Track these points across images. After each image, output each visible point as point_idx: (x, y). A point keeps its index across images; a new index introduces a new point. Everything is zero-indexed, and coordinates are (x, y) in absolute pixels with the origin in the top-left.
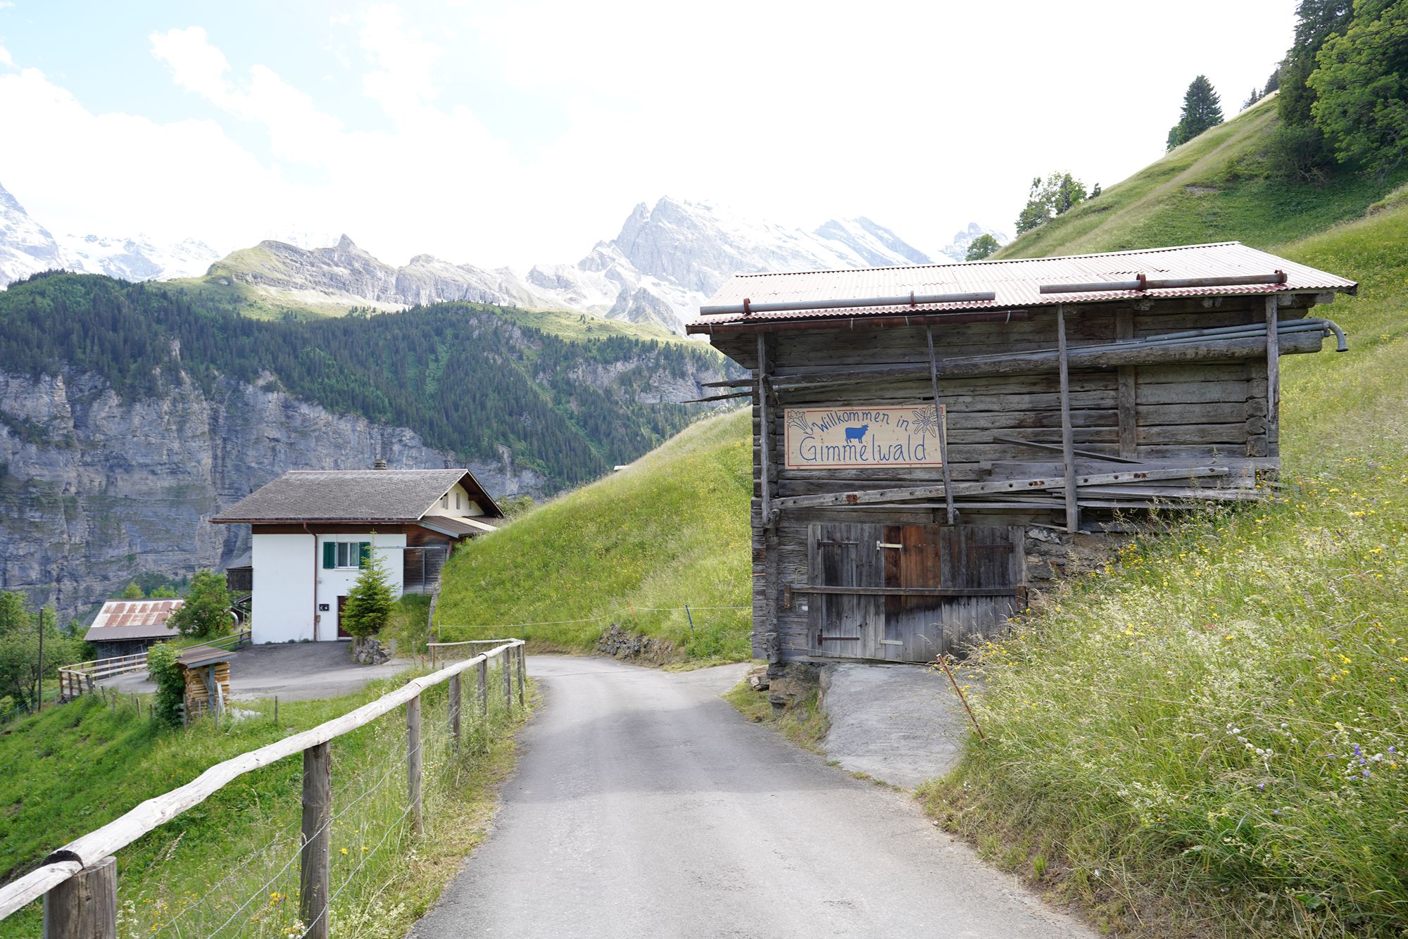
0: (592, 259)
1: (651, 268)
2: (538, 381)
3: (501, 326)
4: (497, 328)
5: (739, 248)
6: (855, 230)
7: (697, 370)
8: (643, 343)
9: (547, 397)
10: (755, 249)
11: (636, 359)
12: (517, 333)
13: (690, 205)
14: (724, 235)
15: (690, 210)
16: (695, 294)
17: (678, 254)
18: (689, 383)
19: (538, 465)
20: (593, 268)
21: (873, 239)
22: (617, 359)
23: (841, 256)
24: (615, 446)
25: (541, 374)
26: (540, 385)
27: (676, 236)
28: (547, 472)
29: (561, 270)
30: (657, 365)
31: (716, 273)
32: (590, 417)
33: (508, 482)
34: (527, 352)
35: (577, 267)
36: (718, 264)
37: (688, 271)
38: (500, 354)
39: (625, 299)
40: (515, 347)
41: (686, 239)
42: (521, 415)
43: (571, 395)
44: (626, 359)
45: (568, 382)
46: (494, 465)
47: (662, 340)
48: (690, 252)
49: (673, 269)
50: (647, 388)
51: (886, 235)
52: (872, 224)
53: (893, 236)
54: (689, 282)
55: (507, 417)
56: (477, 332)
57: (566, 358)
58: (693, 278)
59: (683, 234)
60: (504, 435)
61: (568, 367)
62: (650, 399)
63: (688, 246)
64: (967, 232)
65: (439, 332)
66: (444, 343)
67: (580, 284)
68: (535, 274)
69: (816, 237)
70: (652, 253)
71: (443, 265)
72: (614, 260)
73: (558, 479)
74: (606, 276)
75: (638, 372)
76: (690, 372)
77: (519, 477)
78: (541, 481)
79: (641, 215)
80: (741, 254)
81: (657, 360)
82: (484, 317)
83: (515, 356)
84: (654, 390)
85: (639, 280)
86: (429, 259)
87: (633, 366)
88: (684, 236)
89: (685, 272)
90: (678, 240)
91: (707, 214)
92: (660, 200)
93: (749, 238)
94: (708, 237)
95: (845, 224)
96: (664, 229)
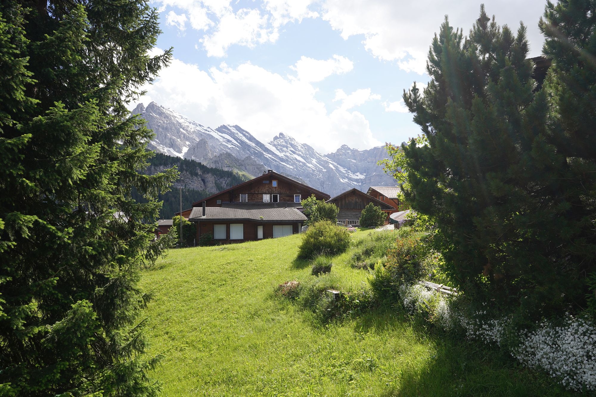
5: (187, 131)
6: (234, 130)
7: (202, 173)
10: (194, 132)
13: (164, 108)
14: (180, 124)
15: (164, 110)
16: (169, 149)
17: (161, 129)
18: (199, 179)
21: (241, 135)
23: (229, 141)
27: (159, 121)
31: (179, 140)
36: (179, 136)
41: (164, 122)
48: (166, 129)
49: (158, 136)
51: (247, 134)
52: (240, 129)
54: (166, 143)
58: (168, 141)
59: (162, 120)
62: (180, 186)
63: (165, 126)
64: (278, 136)
69: (216, 131)
76: (199, 173)
79: (141, 109)
80: (188, 133)
84: (181, 181)
88: (162, 121)
89: (163, 138)
90: (160, 123)
91: (171, 114)
92: (150, 103)
93: (190, 127)
94: (174, 123)
95: (229, 128)
96: (153, 117)
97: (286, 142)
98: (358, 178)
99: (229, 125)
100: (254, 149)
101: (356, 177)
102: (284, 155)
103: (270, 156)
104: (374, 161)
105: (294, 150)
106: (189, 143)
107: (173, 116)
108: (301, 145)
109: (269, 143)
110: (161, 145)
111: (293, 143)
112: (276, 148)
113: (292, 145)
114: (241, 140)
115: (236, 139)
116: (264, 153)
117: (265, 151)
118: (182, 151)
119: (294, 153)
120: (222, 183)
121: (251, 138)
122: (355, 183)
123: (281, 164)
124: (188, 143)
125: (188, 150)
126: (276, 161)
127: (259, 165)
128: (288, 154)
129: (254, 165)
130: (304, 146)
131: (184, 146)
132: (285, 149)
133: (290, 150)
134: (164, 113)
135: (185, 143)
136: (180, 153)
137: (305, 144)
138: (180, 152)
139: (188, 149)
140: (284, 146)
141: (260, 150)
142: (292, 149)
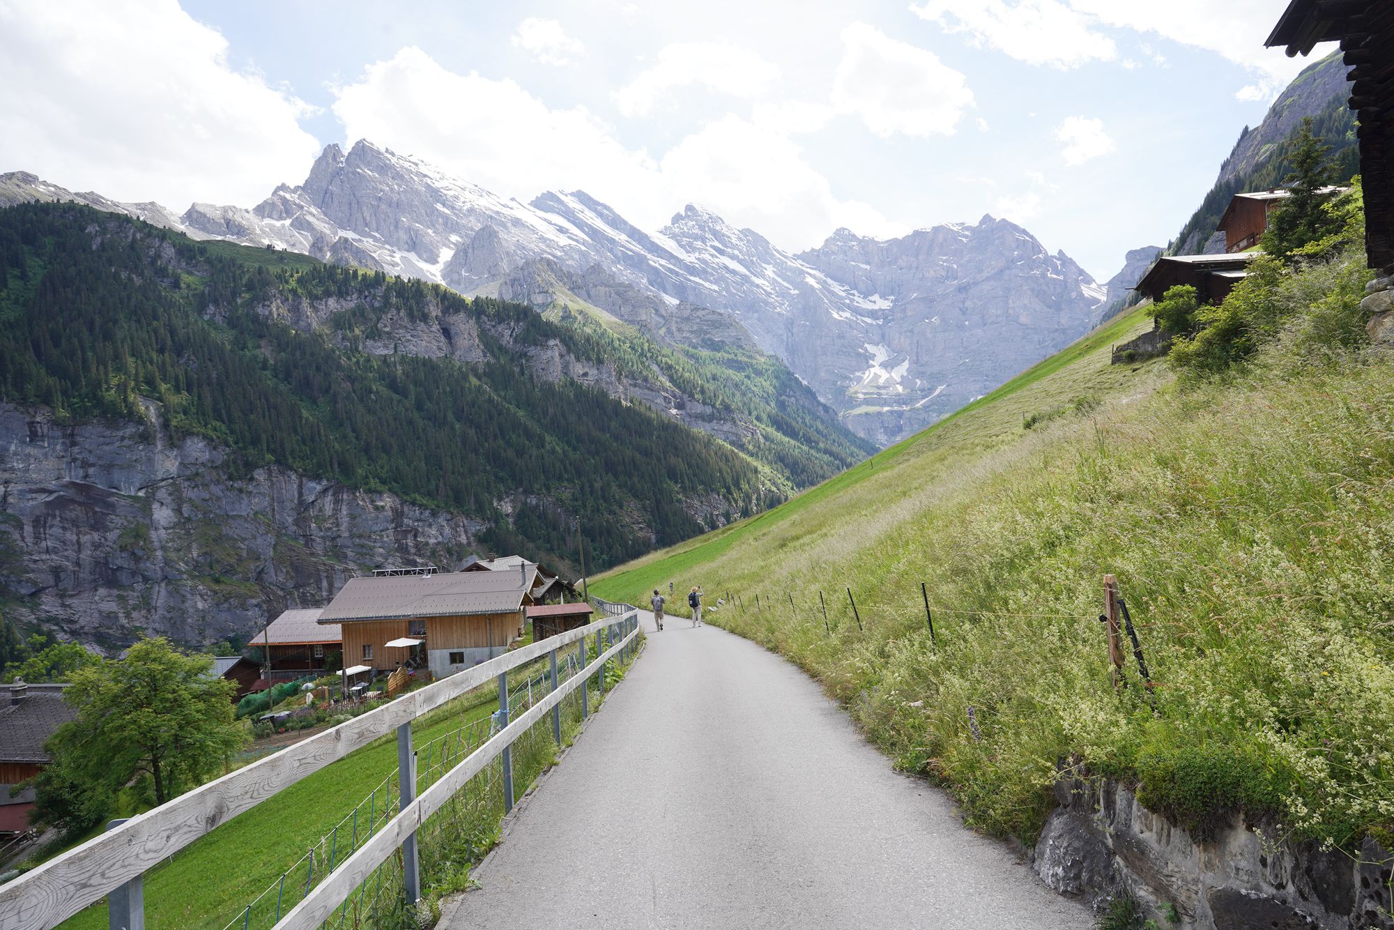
0: (273, 204)
1: (349, 221)
2: (206, 317)
3: (142, 239)
4: (134, 240)
5: (453, 208)
6: (573, 204)
7: (442, 312)
8: (364, 276)
9: (223, 338)
10: (471, 211)
11: (355, 296)
12: (169, 252)
13: (393, 154)
14: (436, 192)
15: (394, 160)
16: (405, 254)
18: (433, 329)
19: (215, 429)
20: (275, 217)
21: (592, 214)
22: (328, 294)
23: (561, 230)
24: (339, 406)
25: (211, 308)
26: (211, 322)
27: (380, 186)
28: (230, 440)
29: (231, 214)
30: (387, 304)
31: (430, 231)
32: (296, 367)
33: (159, 458)
34: (186, 278)
35: (252, 212)
36: (431, 221)
37: (396, 227)
38: (141, 275)
39: (320, 250)
40: (165, 269)
41: (392, 190)
42: (179, 355)
43: (261, 337)
44: (342, 294)
45: (255, 319)
46: (130, 430)
47: (392, 272)
48: (397, 206)
49: (378, 224)
50: (374, 334)
51: (605, 211)
52: (590, 199)
53: (614, 213)
54: (398, 239)
55: (154, 355)
56: (99, 240)
57: (250, 287)
58: (403, 236)
59: (388, 185)
60: (150, 382)
61: (253, 300)
62: (380, 350)
63: (395, 199)
64: (684, 214)
65: (29, 239)
66: (38, 256)
67: (258, 231)
68: (195, 216)
69: (532, 208)
70: (350, 204)
71: (53, 189)
72: (302, 207)
73: (251, 451)
74: (292, 225)
75: (359, 313)
76: (434, 314)
77: (179, 447)
78: (221, 455)
79: (334, 158)
80: (456, 214)
81: (386, 298)
82: (112, 225)
83: (166, 283)
84: (384, 337)
85: (335, 233)
86: (27, 178)
87: (352, 305)
88: (389, 187)
89: (392, 228)
90: (381, 190)
91: (413, 168)
92: (357, 143)
93: (462, 200)
94: (417, 193)
95: (562, 197)
96: (364, 176)
97: (701, 228)
98: (876, 307)
99: (561, 192)
100: (623, 246)
101: (870, 306)
102: (698, 259)
103: (663, 262)
104: (915, 265)
105: (720, 246)
106: (460, 240)
107: (418, 174)
108: (736, 232)
109: (661, 232)
110: (387, 246)
111: (718, 228)
112: (679, 242)
113: (717, 235)
114: (590, 227)
115: (580, 224)
116: (649, 256)
117: (650, 251)
118: (439, 259)
119: (721, 252)
120: (503, 336)
121: (616, 222)
122: (869, 320)
123: (690, 280)
124: (454, 238)
125: (455, 255)
126: (677, 274)
127: (621, 284)
128: (707, 257)
129: (609, 286)
130: (746, 236)
131: (445, 245)
132: (699, 244)
133: (712, 247)
134: (392, 167)
135: (447, 238)
136: (434, 264)
137: (748, 230)
138: (433, 260)
139: (453, 252)
140: (696, 237)
141: (638, 248)
142: (716, 244)
